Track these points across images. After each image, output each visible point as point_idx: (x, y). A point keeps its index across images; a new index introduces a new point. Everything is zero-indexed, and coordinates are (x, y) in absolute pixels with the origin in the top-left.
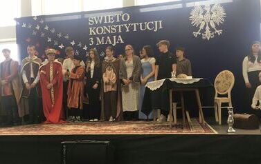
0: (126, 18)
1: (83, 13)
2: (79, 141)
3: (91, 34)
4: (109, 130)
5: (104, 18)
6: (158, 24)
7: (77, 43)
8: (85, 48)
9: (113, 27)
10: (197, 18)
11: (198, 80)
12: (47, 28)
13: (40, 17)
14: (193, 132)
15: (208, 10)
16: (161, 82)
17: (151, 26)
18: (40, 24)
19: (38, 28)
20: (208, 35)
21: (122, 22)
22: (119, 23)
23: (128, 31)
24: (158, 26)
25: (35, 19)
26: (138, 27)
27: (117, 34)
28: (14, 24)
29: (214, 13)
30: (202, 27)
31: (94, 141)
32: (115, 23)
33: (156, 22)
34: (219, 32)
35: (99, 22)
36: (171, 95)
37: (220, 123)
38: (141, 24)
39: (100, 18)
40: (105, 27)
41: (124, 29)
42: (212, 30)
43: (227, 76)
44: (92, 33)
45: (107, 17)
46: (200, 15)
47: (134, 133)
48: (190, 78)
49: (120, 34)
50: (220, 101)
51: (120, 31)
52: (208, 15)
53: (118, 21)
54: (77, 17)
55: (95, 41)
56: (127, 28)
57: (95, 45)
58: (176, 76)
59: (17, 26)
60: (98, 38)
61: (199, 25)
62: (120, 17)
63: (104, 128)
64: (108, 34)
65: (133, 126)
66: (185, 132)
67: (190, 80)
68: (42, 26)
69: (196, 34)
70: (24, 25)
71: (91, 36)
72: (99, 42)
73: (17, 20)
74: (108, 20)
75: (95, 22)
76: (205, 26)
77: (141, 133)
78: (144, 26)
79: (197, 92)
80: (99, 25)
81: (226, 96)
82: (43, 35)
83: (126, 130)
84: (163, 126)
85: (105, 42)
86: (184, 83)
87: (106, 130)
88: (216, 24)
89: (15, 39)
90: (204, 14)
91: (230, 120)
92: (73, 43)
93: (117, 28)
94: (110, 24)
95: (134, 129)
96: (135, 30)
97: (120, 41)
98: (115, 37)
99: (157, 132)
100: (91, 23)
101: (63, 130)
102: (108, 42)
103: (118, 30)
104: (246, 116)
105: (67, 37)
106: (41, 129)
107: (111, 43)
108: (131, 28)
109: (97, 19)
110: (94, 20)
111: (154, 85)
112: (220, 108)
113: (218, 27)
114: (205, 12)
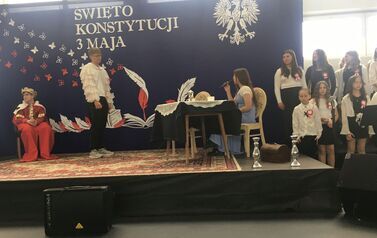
0: (128, 11)
1: (65, 3)
3: (78, 33)
4: (107, 170)
5: (96, 10)
6: (173, 21)
7: (58, 46)
9: (111, 24)
10: (223, 15)
11: (221, 102)
13: (0, 7)
14: (214, 169)
15: (237, 4)
16: (174, 106)
17: (163, 24)
18: (2, 17)
20: (237, 38)
21: (122, 18)
22: (118, 19)
23: (131, 30)
24: (173, 25)
26: (145, 25)
27: (116, 34)
29: (245, 10)
30: (229, 28)
31: (87, 187)
32: (114, 19)
35: (89, 16)
36: (187, 122)
37: (248, 155)
38: (149, 21)
39: (91, 11)
40: (99, 24)
41: (125, 27)
42: (242, 32)
44: (81, 32)
45: (102, 10)
46: (227, 11)
47: (140, 173)
48: (211, 99)
49: (120, 34)
50: (248, 126)
51: (120, 31)
52: (237, 12)
53: (117, 15)
54: (57, 8)
55: (85, 44)
56: (130, 27)
57: (85, 50)
58: (194, 96)
60: (89, 40)
61: (226, 25)
62: (120, 10)
63: (102, 167)
64: (103, 34)
65: (140, 163)
66: (204, 169)
67: (211, 103)
68: (5, 21)
69: (222, 37)
71: (79, 37)
72: (92, 45)
74: (102, 15)
75: (84, 16)
76: (234, 26)
77: (148, 172)
78: (153, 24)
79: (221, 117)
80: (89, 20)
82: (7, 33)
83: (131, 169)
84: (178, 162)
85: (99, 46)
86: (204, 107)
87: (103, 170)
88: (247, 24)
90: (232, 10)
91: (256, 153)
92: (52, 46)
93: (116, 26)
94: (106, 20)
95: (141, 167)
96: (141, 29)
97: (120, 45)
98: (113, 38)
99: (169, 171)
100: (78, 17)
101: (44, 173)
102: (104, 46)
103: (117, 28)
104: (277, 147)
105: (43, 37)
106: (13, 172)
107: (107, 47)
108: (136, 26)
109: (86, 11)
110: (82, 13)
111: (166, 109)
112: (248, 136)
113: (250, 28)
114: (233, 7)
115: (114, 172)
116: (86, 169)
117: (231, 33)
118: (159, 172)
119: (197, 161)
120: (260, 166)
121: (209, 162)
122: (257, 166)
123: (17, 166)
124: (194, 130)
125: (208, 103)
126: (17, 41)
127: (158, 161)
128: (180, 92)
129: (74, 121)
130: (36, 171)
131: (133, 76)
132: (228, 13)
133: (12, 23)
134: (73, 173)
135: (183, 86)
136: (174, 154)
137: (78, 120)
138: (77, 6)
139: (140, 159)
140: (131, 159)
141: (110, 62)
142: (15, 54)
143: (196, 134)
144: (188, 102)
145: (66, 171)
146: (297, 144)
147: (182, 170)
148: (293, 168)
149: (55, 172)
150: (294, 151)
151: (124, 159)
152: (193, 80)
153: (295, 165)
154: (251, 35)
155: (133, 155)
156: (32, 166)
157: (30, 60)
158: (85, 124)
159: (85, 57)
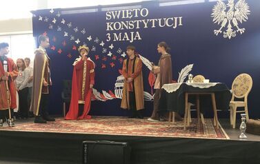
0: (144, 13)
1: (100, 7)
3: (108, 29)
4: (125, 130)
5: (121, 12)
6: (178, 20)
7: (93, 39)
8: (102, 44)
9: (131, 23)
10: (219, 15)
11: (215, 84)
12: (63, 22)
13: (56, 11)
14: (206, 136)
16: (177, 85)
17: (170, 22)
18: (57, 18)
19: (54, 21)
20: (229, 33)
21: (140, 18)
22: (137, 19)
23: (146, 27)
24: (178, 23)
25: (52, 12)
26: (157, 23)
27: (135, 30)
28: (31, 16)
30: (223, 25)
32: (134, 19)
33: (176, 18)
35: (116, 17)
36: (187, 99)
37: (234, 127)
38: (160, 20)
39: (118, 13)
40: (123, 22)
41: (142, 25)
42: (234, 28)
43: (245, 80)
44: (110, 28)
45: (125, 12)
46: (223, 11)
47: (149, 134)
48: (207, 81)
49: (137, 30)
50: (235, 104)
51: (138, 27)
52: (231, 12)
53: (136, 16)
54: (94, 11)
55: (112, 36)
56: (146, 24)
57: (112, 42)
59: (33, 18)
60: (115, 34)
61: (221, 23)
62: (139, 12)
64: (125, 30)
66: (198, 136)
67: (207, 84)
68: (59, 20)
69: (217, 32)
70: (41, 19)
71: (108, 32)
72: (117, 38)
73: (33, 12)
74: (125, 16)
75: (112, 17)
77: (155, 135)
78: (163, 23)
79: (213, 96)
80: (116, 20)
81: (242, 100)
82: (59, 29)
83: (142, 131)
84: (177, 128)
85: (122, 39)
86: (201, 87)
87: (122, 130)
88: (238, 22)
89: (32, 32)
90: (226, 11)
91: (243, 126)
92: (90, 39)
93: (135, 24)
94: (128, 19)
96: (154, 26)
97: (137, 38)
98: (132, 33)
99: (172, 135)
100: (109, 17)
101: (81, 128)
102: (126, 39)
103: (136, 26)
105: (84, 32)
106: (61, 126)
107: (128, 39)
108: (150, 24)
109: (114, 13)
110: (111, 14)
111: (171, 88)
112: (235, 112)
113: (240, 26)
114: (228, 9)
115: (130, 132)
116: (110, 128)
117: (225, 29)
118: (164, 135)
119: (190, 129)
120: (245, 137)
121: (202, 130)
122: (243, 137)
123: (63, 122)
124: (191, 104)
125: (204, 85)
126: (66, 35)
127: (162, 126)
128: (180, 75)
129: (102, 93)
130: (76, 127)
131: (146, 61)
134: (102, 131)
135: (183, 70)
136: (173, 122)
137: (104, 92)
138: (108, 9)
139: (148, 124)
142: (65, 44)
143: (192, 108)
144: (188, 83)
145: (96, 129)
147: (181, 135)
149: (89, 129)
151: (136, 123)
152: (191, 66)
154: (242, 31)
155: (142, 120)
156: (73, 123)
157: (75, 48)
158: (109, 96)
159: (111, 47)
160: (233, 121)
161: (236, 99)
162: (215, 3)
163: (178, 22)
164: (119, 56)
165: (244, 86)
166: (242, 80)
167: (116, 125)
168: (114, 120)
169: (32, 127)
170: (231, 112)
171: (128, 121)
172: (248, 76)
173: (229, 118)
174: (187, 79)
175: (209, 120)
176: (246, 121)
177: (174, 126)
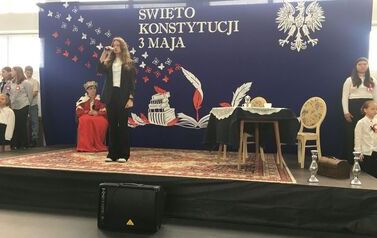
0: (190, 13)
1: (131, 3)
2: (122, 184)
3: (141, 32)
4: (160, 169)
5: (160, 12)
6: (233, 24)
8: (133, 52)
9: (172, 25)
10: (285, 20)
11: (278, 110)
13: (72, 5)
14: (266, 178)
15: (302, 10)
16: (230, 110)
17: (224, 27)
18: (72, 14)
19: (69, 19)
20: (298, 45)
21: (184, 19)
22: (180, 20)
23: (191, 31)
25: (66, 5)
26: (206, 27)
27: (177, 35)
28: (37, 10)
29: (310, 15)
30: (291, 33)
31: (140, 185)
32: (176, 20)
33: (231, 22)
34: (314, 42)
35: (153, 16)
36: (242, 127)
37: (302, 166)
38: (210, 23)
39: (155, 11)
40: (161, 24)
41: (186, 28)
42: (304, 38)
43: (318, 105)
44: (143, 31)
45: (165, 11)
46: (291, 16)
47: (191, 175)
48: (268, 106)
49: (180, 35)
50: (304, 137)
51: (181, 31)
52: (300, 18)
53: (179, 16)
54: (123, 7)
55: (147, 42)
56: (191, 28)
57: (146, 49)
59: (40, 13)
60: (151, 39)
61: (288, 31)
62: (182, 12)
63: (154, 164)
64: (164, 34)
65: (191, 163)
66: (256, 178)
67: (268, 110)
68: (75, 17)
69: (282, 42)
70: (50, 14)
71: (142, 36)
72: (152, 44)
73: (40, 5)
74: (165, 16)
75: (147, 16)
76: (296, 32)
77: (200, 175)
78: (213, 27)
79: (277, 125)
80: (152, 20)
81: (314, 131)
82: (76, 29)
83: (182, 169)
84: (229, 166)
85: (159, 45)
86: (261, 113)
87: (155, 168)
88: (310, 30)
89: (37, 31)
91: (313, 166)
93: (178, 27)
94: (169, 21)
95: (192, 169)
96: (201, 31)
97: (180, 45)
98: (173, 39)
99: (221, 176)
100: (143, 17)
102: (164, 46)
103: (178, 29)
104: (335, 161)
105: (108, 34)
106: (72, 161)
107: (167, 47)
108: (197, 28)
109: (150, 12)
110: (146, 13)
111: (222, 113)
112: (304, 147)
114: (297, 13)
115: (166, 171)
116: (139, 165)
117: (293, 39)
118: (212, 176)
119: (248, 168)
120: (317, 180)
121: (261, 170)
122: (314, 180)
123: (76, 155)
124: (247, 135)
125: (265, 110)
126: (84, 37)
127: (209, 163)
128: (235, 95)
129: (130, 117)
130: (93, 163)
131: (190, 76)
132: (291, 18)
133: (81, 20)
134: (128, 169)
135: (238, 90)
136: (224, 158)
137: (134, 116)
138: (142, 6)
139: (191, 159)
140: (182, 158)
141: (169, 62)
142: (82, 49)
143: (249, 139)
144: (245, 107)
145: (120, 166)
146: (358, 161)
147: (234, 177)
148: (353, 187)
150: (356, 168)
151: (175, 158)
152: (249, 85)
153: (356, 183)
155: (183, 155)
156: (89, 157)
157: (95, 55)
158: (140, 120)
159: (145, 56)
160: (301, 158)
161: (305, 130)
162: (281, 5)
163: (233, 27)
164: (155, 68)
165: (316, 113)
166: (314, 105)
167: (148, 161)
168: (146, 152)
169: (31, 161)
170: (299, 147)
171: (165, 155)
172: (321, 101)
173: (297, 153)
174: (243, 102)
175: (271, 156)
176: (317, 160)
177: (224, 163)
